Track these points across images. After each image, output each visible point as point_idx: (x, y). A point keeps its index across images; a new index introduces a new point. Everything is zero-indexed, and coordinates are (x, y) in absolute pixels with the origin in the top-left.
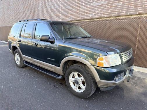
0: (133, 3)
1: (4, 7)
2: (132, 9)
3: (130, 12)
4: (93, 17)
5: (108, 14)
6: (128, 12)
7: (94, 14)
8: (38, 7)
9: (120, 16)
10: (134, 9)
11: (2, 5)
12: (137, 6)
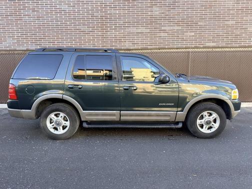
0: (179, 36)
2: (179, 43)
3: (176, 45)
4: (131, 48)
5: (152, 46)
6: (175, 45)
7: (132, 44)
9: (166, 49)
12: (183, 40)
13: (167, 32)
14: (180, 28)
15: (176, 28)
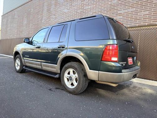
0: (133, 17)
1: (7, 20)
2: (132, 22)
3: (130, 24)
8: (42, 20)
10: (134, 22)
11: (6, 18)
13: (122, 15)
14: (134, 9)
15: (131, 10)
